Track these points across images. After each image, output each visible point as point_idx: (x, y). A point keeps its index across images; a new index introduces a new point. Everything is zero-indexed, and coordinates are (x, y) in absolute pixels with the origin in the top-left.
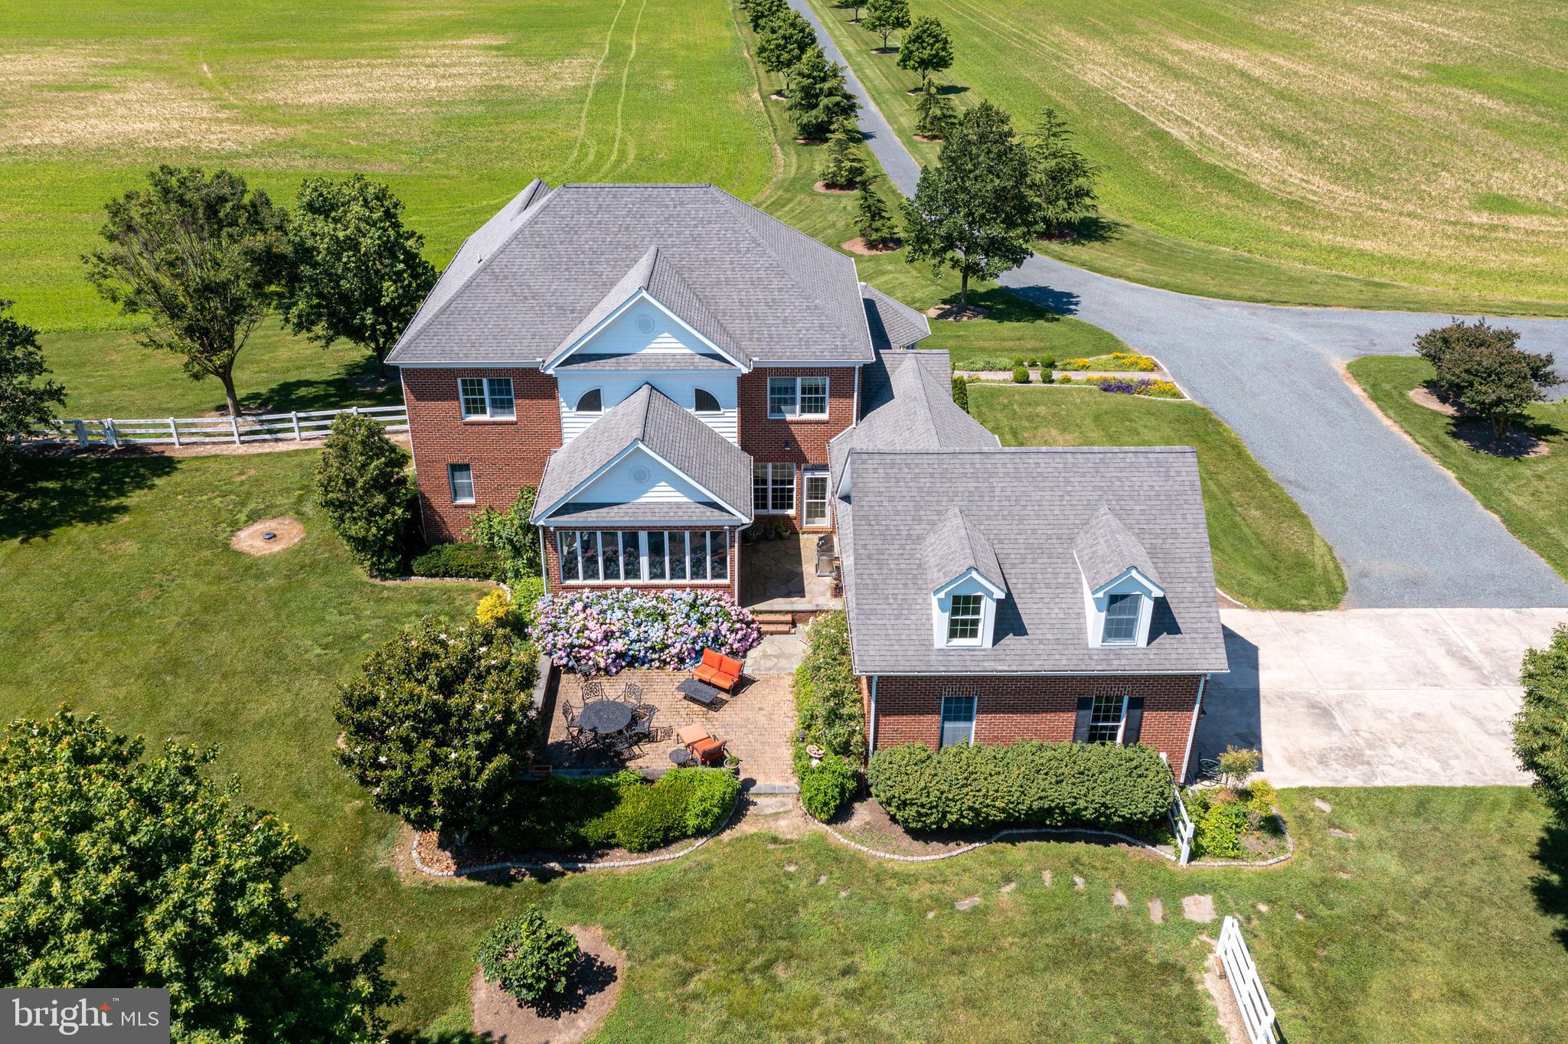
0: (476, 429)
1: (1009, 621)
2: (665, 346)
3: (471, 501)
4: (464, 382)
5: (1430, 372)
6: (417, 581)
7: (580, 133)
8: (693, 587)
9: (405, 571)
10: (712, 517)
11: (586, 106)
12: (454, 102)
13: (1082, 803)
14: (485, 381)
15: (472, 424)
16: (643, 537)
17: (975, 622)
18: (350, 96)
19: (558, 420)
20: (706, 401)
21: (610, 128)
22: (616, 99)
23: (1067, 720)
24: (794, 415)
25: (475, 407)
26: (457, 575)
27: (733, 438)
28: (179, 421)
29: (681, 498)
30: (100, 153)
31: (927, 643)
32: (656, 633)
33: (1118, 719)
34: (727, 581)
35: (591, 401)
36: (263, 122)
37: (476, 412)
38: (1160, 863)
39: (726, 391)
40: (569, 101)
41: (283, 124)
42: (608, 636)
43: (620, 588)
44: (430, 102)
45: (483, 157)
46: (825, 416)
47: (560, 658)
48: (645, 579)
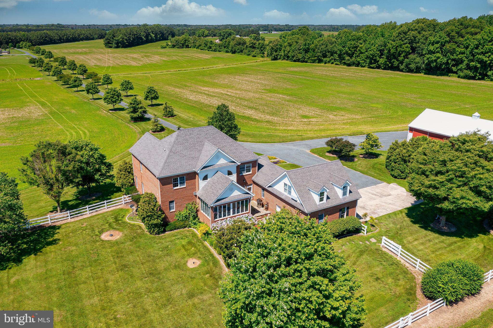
0: (176, 191)
2: (222, 161)
3: (174, 210)
4: (174, 179)
5: (329, 148)
6: (167, 233)
7: (62, 127)
8: (242, 214)
9: (164, 231)
10: (246, 197)
11: (53, 119)
12: (4, 123)
13: (350, 227)
14: (179, 178)
15: (176, 190)
16: (231, 204)
17: (323, 198)
19: (198, 184)
20: (230, 173)
21: (70, 125)
22: (62, 117)
23: (338, 215)
24: (245, 174)
26: (178, 229)
28: (51, 216)
29: (240, 193)
31: (316, 204)
33: (344, 213)
34: (248, 211)
35: (206, 178)
37: (176, 186)
38: (362, 236)
39: (234, 170)
40: (45, 119)
43: (227, 218)
46: (251, 173)
48: (232, 215)
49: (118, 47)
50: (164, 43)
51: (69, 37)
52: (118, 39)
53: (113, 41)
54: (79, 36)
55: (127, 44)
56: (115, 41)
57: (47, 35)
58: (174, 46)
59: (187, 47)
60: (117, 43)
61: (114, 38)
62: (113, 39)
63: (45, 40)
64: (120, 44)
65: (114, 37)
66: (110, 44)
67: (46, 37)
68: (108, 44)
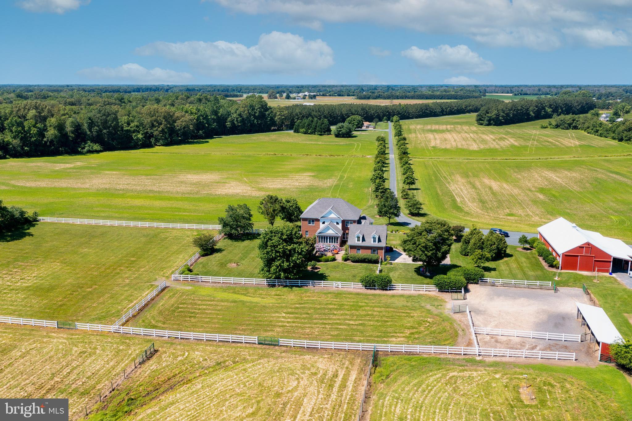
1: (364, 240)
2: (333, 216)
3: (308, 236)
4: (309, 219)
7: (329, 195)
8: (334, 244)
10: (336, 235)
11: (332, 190)
12: (302, 188)
14: (311, 220)
15: (309, 226)
16: (328, 237)
17: (360, 240)
18: (279, 186)
19: (319, 225)
20: (338, 223)
21: (336, 195)
22: (338, 189)
23: (370, 251)
24: (349, 226)
25: (310, 223)
27: (341, 228)
29: (334, 232)
30: (233, 196)
31: (355, 242)
32: (329, 248)
33: (375, 252)
34: (338, 244)
35: (324, 223)
36: (262, 191)
39: (340, 222)
40: (328, 189)
41: (267, 192)
42: (323, 248)
43: (325, 243)
44: (297, 188)
45: (309, 199)
47: (318, 250)
48: (328, 243)
49: (489, 124)
50: (545, 122)
51: (453, 109)
52: (491, 115)
53: (485, 118)
54: (466, 108)
55: (503, 121)
56: (487, 118)
57: (428, 108)
58: (557, 126)
59: (576, 128)
60: (489, 121)
61: (487, 115)
62: (485, 115)
63: (425, 112)
64: (492, 122)
65: (488, 113)
66: (482, 120)
67: (427, 110)
68: (480, 121)
